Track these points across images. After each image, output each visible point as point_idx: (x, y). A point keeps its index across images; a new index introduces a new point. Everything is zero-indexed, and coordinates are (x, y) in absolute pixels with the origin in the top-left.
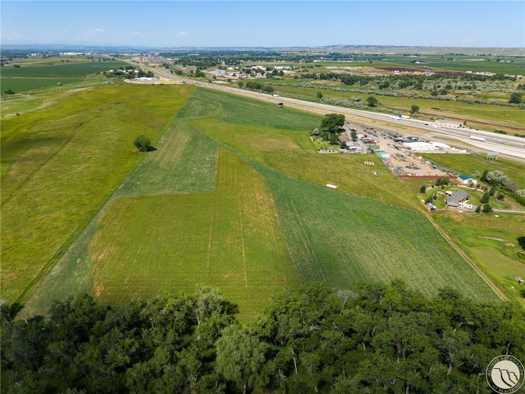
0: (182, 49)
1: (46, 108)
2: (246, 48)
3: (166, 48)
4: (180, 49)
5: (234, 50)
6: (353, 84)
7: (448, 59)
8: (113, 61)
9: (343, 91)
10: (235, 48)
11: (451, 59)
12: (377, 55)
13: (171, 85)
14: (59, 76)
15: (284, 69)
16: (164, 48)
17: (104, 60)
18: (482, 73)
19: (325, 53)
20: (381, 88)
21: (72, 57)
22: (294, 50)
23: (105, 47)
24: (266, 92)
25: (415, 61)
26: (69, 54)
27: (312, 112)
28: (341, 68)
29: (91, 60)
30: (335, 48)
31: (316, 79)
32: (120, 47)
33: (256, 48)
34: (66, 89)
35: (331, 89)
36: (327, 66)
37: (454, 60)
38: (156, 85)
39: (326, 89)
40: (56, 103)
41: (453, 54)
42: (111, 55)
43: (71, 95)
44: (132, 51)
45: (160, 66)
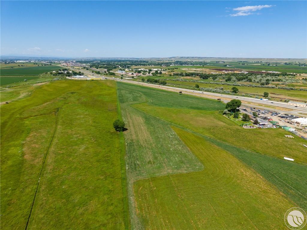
0: (88, 59)
1: (25, 97)
2: (125, 58)
3: (78, 58)
4: (87, 59)
5: (118, 59)
6: (207, 78)
7: (242, 64)
8: (51, 66)
9: (206, 83)
10: (119, 58)
11: (244, 64)
12: (202, 62)
13: (99, 80)
14: (22, 75)
15: (158, 70)
16: (77, 58)
17: (45, 65)
18: (271, 72)
19: (172, 61)
20: (226, 81)
21: (24, 63)
22: (154, 59)
23: (41, 58)
24: (162, 84)
25: (226, 65)
26: (20, 61)
27: (204, 97)
28: (189, 69)
29: (37, 65)
30: (175, 58)
31: (183, 76)
32: (50, 58)
33: (131, 58)
34: (32, 84)
35: (198, 82)
36: (181, 68)
37: (246, 65)
38: (89, 80)
39: (195, 82)
40: (30, 93)
41: (242, 61)
42: (47, 62)
43: (37, 88)
44: (59, 60)
45: (82, 69)
